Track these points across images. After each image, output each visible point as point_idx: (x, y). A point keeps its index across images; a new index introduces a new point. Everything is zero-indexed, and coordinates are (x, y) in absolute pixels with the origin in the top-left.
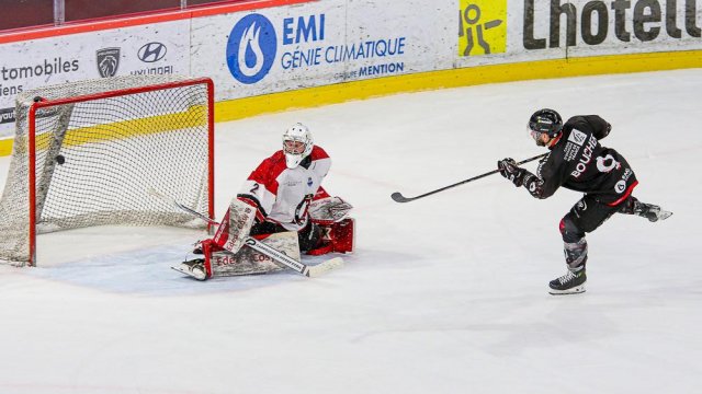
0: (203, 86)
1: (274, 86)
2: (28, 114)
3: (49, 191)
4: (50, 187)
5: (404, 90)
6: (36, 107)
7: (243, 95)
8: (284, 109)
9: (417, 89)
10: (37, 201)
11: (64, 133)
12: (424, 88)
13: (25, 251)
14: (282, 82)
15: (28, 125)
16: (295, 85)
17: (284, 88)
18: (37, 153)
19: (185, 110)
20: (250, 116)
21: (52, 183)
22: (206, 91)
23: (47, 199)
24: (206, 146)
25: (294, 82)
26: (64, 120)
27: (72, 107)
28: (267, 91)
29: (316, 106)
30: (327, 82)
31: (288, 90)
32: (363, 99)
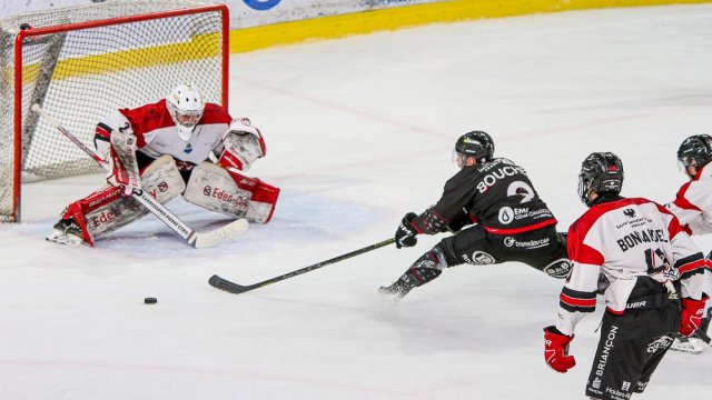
0: (216, 14)
1: (289, 14)
2: (14, 42)
3: (36, 133)
4: (38, 129)
5: (438, 20)
6: (23, 35)
7: (255, 23)
8: (302, 40)
9: (453, 19)
10: (23, 145)
11: (54, 66)
12: (462, 19)
13: (8, 203)
14: (300, 9)
15: (13, 55)
16: (314, 13)
17: (301, 17)
18: (23, 88)
19: (190, 40)
20: (261, 47)
21: (39, 124)
22: (219, 19)
23: (33, 143)
24: (220, 83)
25: (313, 10)
26: (54, 52)
27: (65, 36)
28: (283, 19)
29: (339, 37)
30: (352, 10)
31: (307, 18)
32: (392, 29)
